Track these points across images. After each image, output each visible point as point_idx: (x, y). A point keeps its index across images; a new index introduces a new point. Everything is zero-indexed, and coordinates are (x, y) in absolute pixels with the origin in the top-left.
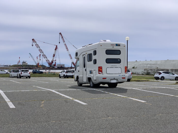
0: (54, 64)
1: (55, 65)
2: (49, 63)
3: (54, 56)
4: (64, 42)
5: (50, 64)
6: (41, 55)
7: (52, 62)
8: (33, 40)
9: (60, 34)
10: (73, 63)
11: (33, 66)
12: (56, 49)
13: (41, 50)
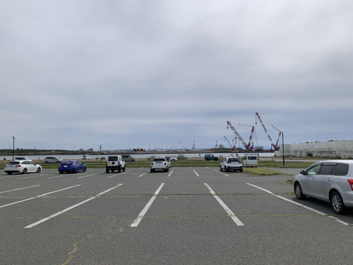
0: (251, 146)
1: (252, 148)
2: (245, 146)
3: (251, 138)
4: (262, 122)
5: (247, 147)
6: (237, 138)
7: (249, 145)
8: (228, 122)
9: (257, 113)
10: (274, 145)
11: (229, 149)
12: (252, 131)
13: (236, 133)
